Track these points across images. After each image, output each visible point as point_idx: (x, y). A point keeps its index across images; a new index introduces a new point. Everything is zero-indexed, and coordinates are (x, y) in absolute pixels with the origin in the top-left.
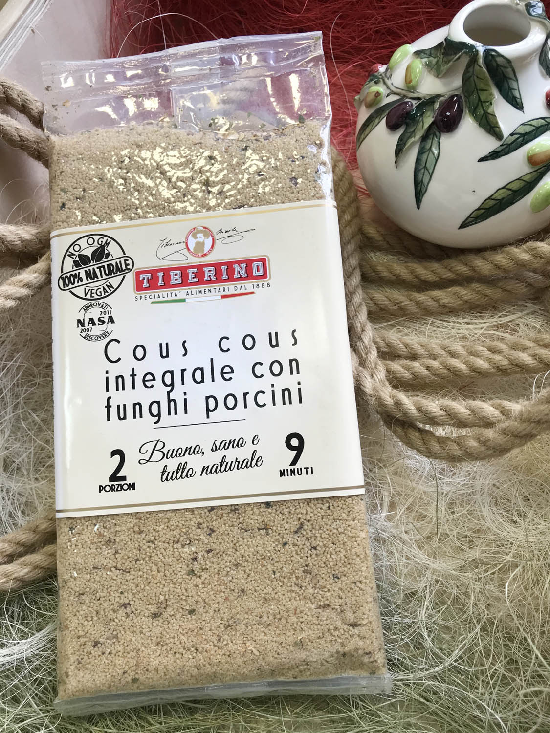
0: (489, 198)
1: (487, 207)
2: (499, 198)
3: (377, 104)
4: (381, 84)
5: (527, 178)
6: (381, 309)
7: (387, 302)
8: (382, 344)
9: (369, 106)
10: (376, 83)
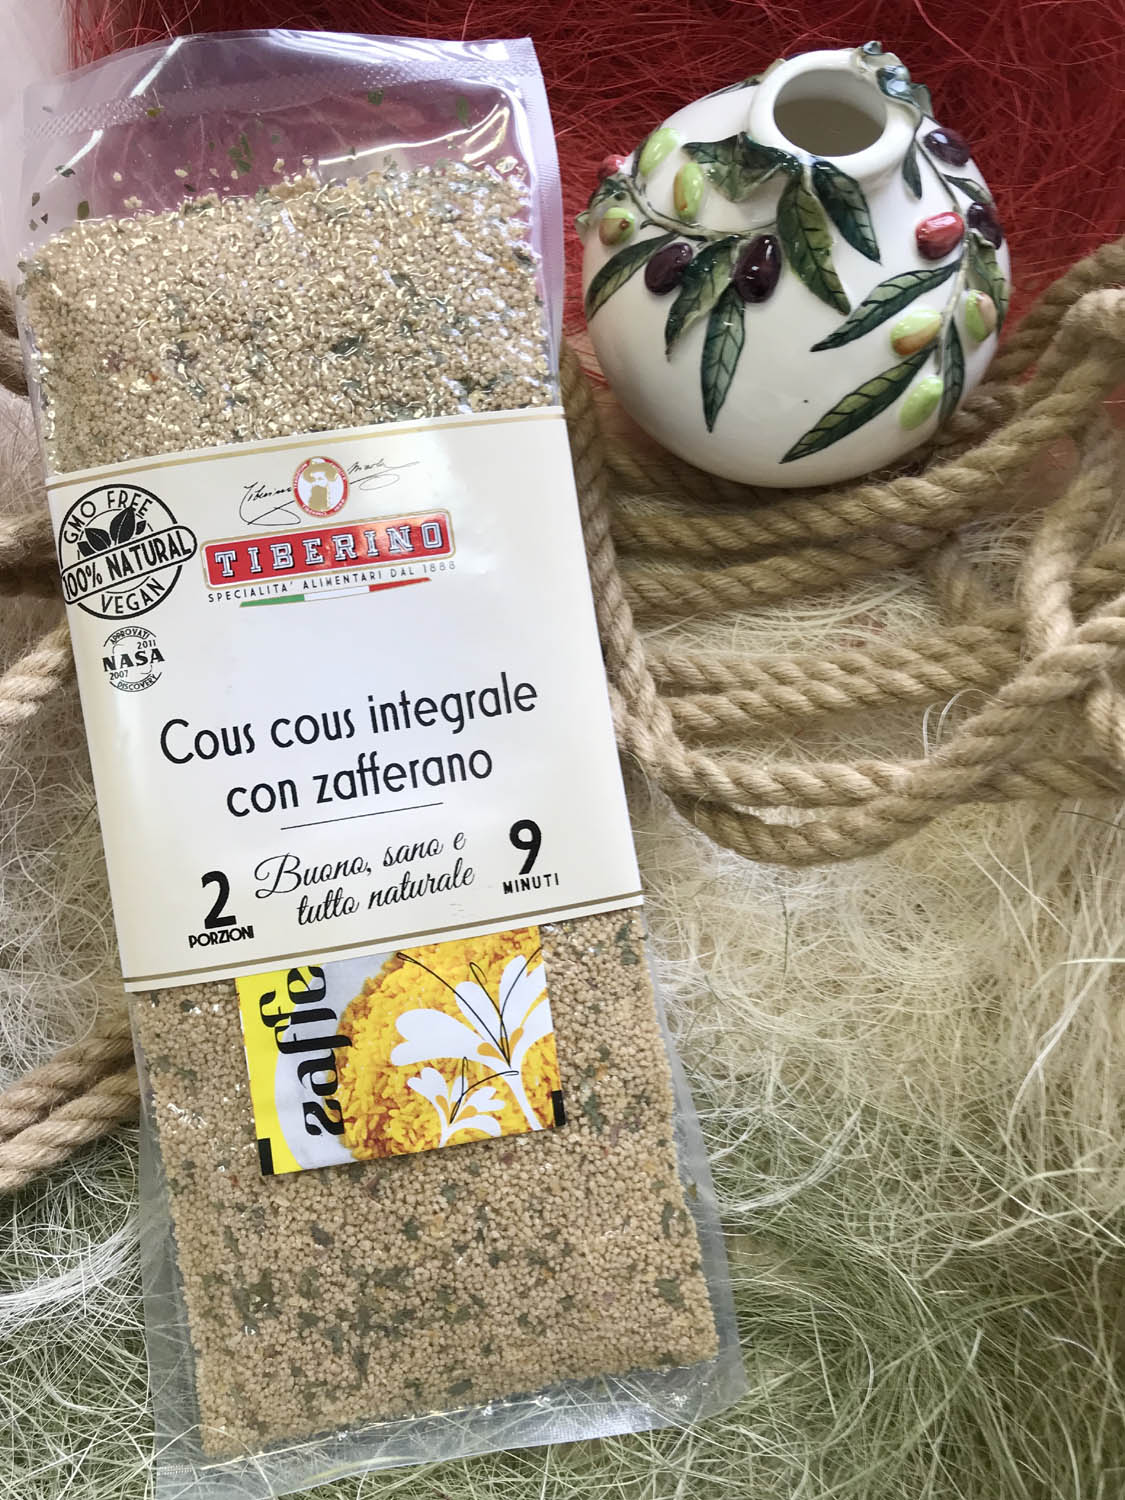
0: (831, 412)
1: (828, 426)
2: (848, 410)
3: (624, 240)
4: (628, 202)
5: (892, 376)
6: (654, 606)
7: (662, 594)
8: (661, 668)
9: (609, 242)
10: (619, 198)
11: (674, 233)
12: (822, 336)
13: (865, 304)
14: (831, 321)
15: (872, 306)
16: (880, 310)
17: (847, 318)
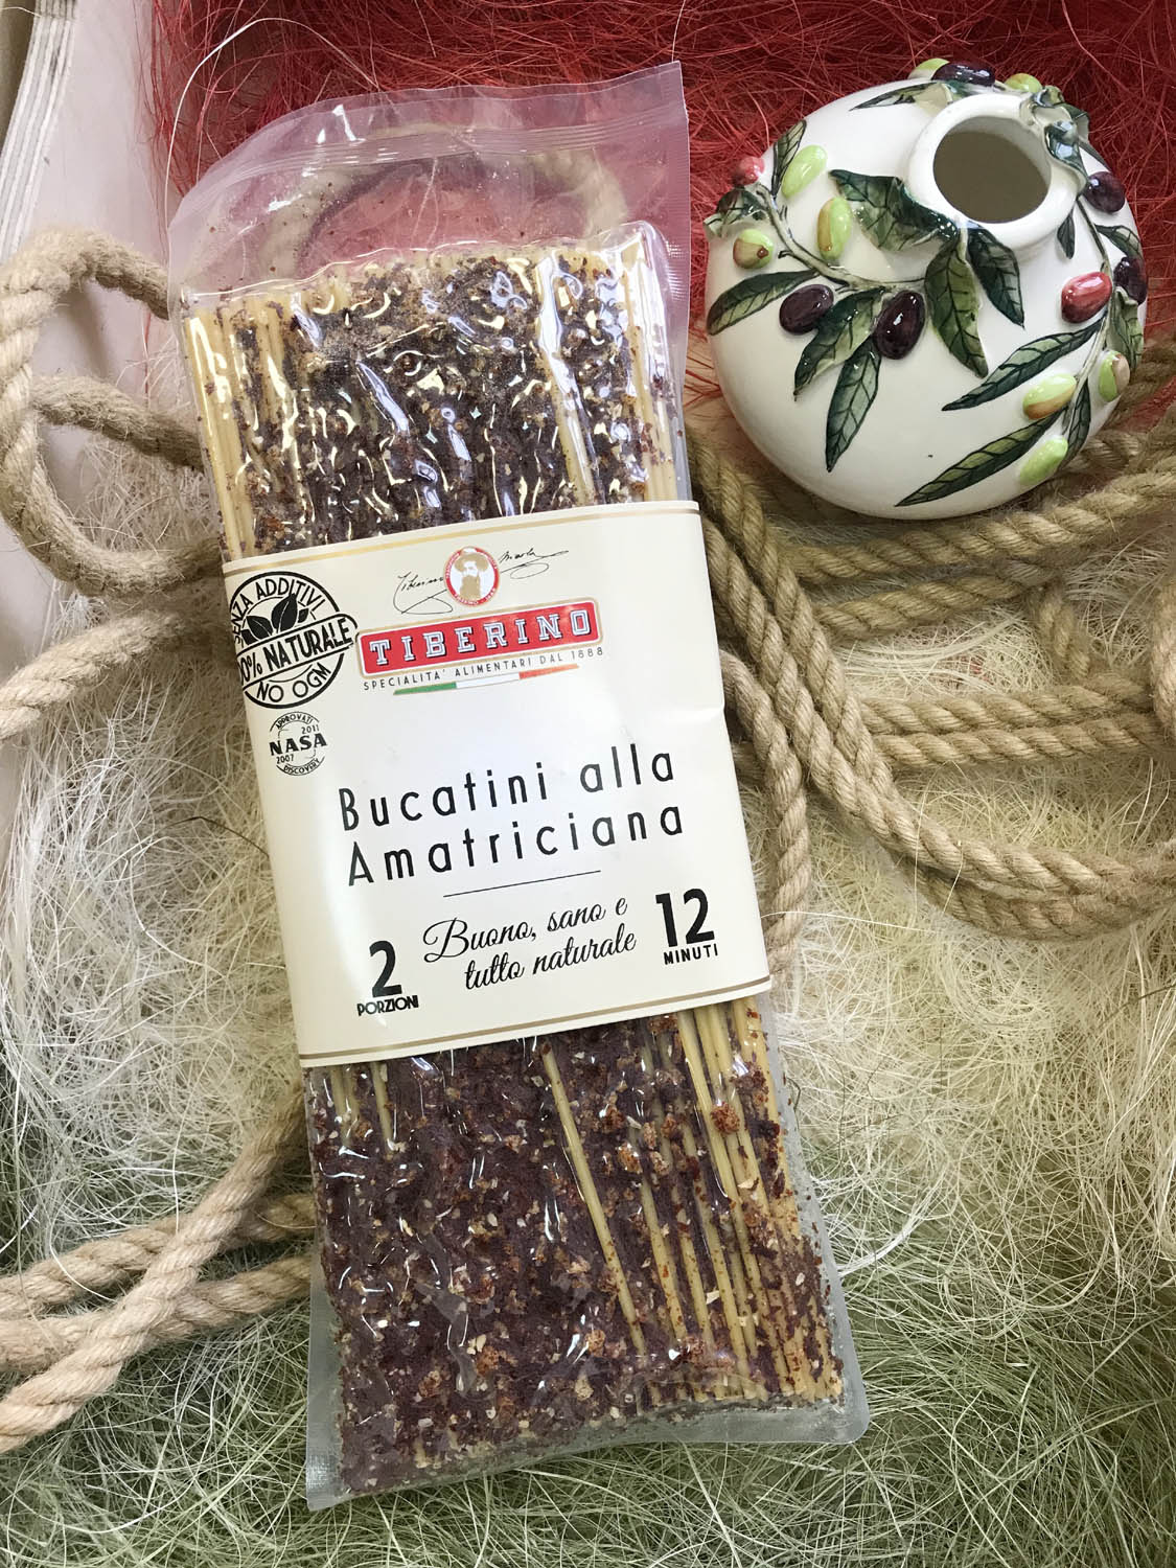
11: (812, 272)
12: (956, 397)
13: (1002, 367)
14: (966, 382)
15: (1009, 370)
16: (1017, 373)
17: (983, 381)
